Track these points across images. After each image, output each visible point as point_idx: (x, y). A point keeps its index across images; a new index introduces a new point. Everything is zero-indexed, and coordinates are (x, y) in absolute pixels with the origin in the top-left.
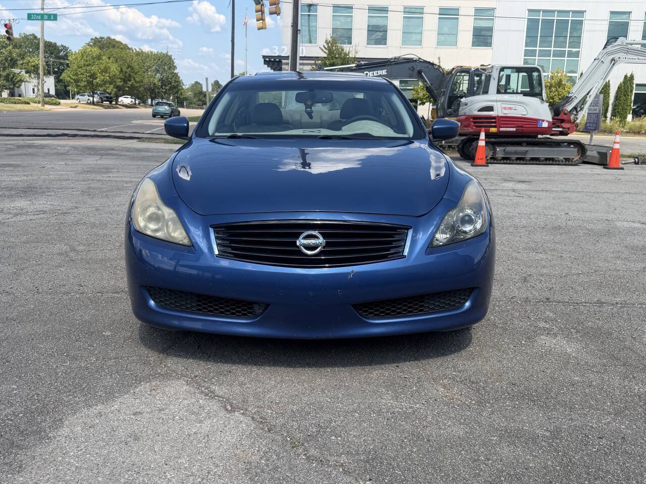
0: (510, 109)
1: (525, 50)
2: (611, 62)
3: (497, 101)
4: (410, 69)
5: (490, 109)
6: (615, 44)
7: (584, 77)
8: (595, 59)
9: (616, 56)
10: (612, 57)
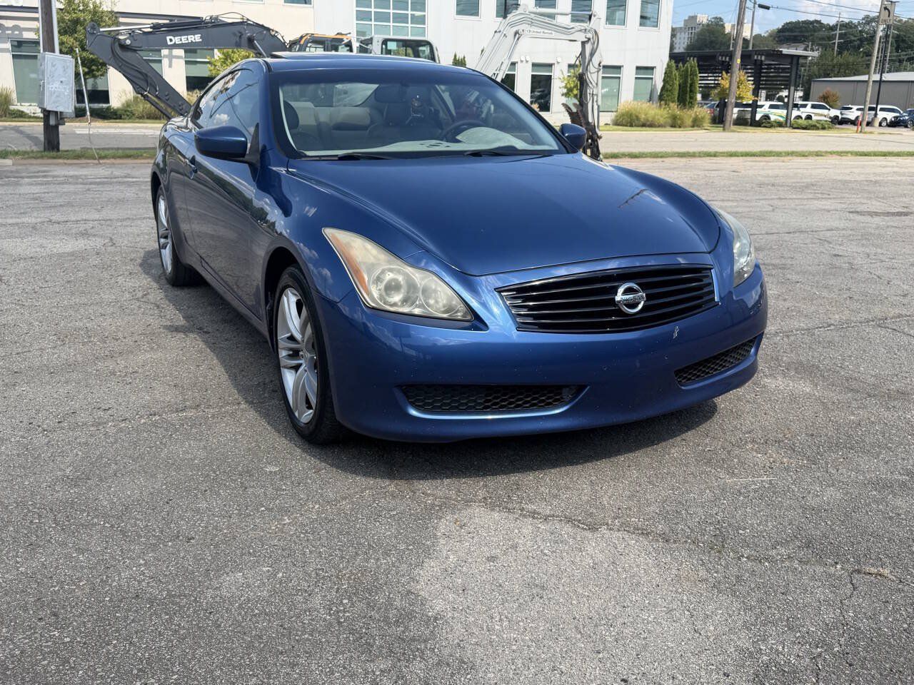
1: (357, 11)
2: (515, 35)
4: (235, 34)
6: (518, 12)
7: (486, 54)
8: (496, 32)
9: (520, 28)
10: (515, 29)
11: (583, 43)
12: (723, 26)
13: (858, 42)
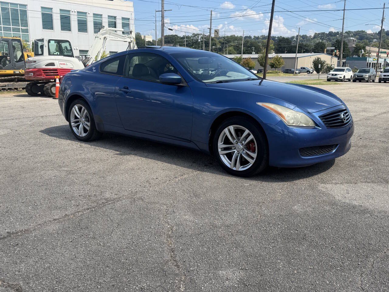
0: (64, 64)
2: (104, 39)
3: (56, 60)
5: (53, 64)
6: (104, 29)
7: (93, 47)
9: (106, 36)
10: (104, 36)
11: (130, 43)
12: (141, 36)
13: (192, 44)
